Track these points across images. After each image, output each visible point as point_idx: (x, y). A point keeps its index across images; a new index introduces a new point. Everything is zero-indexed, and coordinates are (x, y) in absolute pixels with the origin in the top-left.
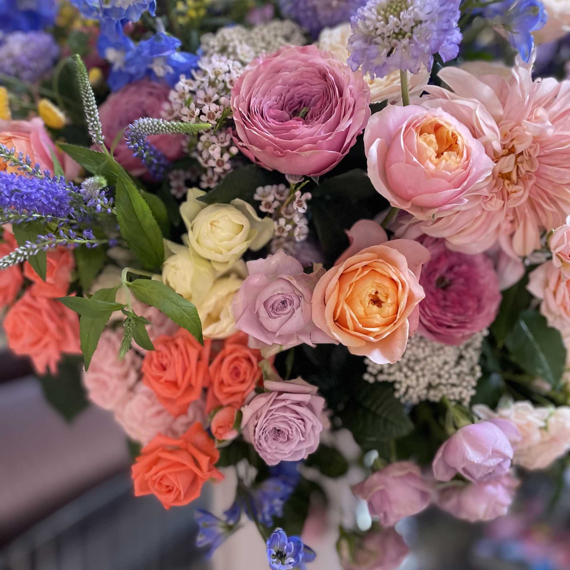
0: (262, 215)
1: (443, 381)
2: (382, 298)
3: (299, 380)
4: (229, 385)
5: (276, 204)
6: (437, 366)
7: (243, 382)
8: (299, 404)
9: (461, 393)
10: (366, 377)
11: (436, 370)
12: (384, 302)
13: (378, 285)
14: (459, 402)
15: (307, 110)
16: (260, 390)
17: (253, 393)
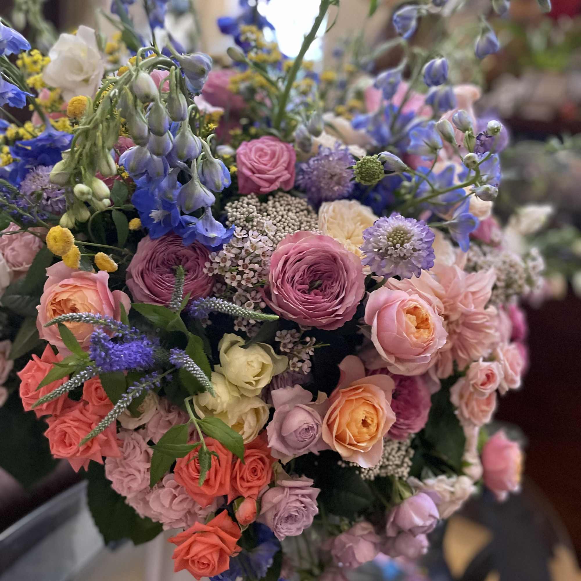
0: (278, 352)
1: (391, 463)
2: (369, 421)
3: (304, 477)
4: (248, 482)
5: (290, 346)
6: (388, 452)
7: (259, 479)
8: (303, 496)
9: (403, 472)
10: (340, 463)
11: (387, 455)
12: (370, 425)
13: (367, 412)
14: (400, 478)
15: (321, 283)
16: (272, 485)
17: (268, 487)
